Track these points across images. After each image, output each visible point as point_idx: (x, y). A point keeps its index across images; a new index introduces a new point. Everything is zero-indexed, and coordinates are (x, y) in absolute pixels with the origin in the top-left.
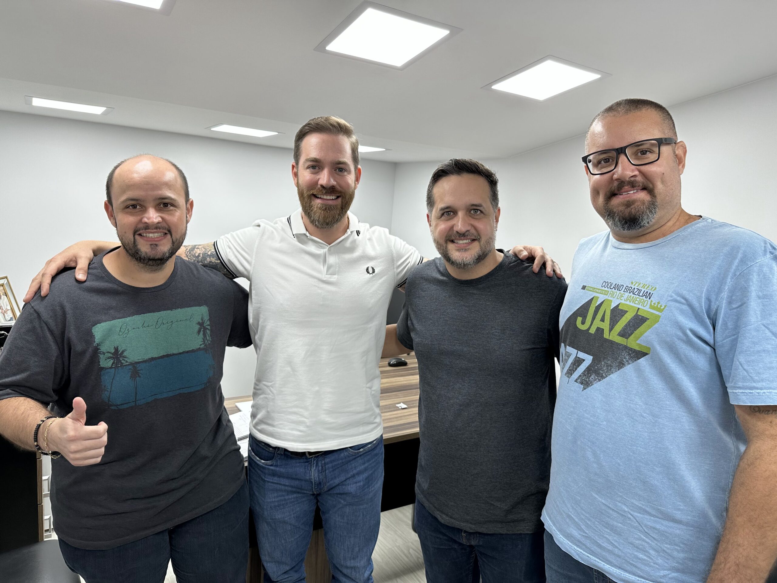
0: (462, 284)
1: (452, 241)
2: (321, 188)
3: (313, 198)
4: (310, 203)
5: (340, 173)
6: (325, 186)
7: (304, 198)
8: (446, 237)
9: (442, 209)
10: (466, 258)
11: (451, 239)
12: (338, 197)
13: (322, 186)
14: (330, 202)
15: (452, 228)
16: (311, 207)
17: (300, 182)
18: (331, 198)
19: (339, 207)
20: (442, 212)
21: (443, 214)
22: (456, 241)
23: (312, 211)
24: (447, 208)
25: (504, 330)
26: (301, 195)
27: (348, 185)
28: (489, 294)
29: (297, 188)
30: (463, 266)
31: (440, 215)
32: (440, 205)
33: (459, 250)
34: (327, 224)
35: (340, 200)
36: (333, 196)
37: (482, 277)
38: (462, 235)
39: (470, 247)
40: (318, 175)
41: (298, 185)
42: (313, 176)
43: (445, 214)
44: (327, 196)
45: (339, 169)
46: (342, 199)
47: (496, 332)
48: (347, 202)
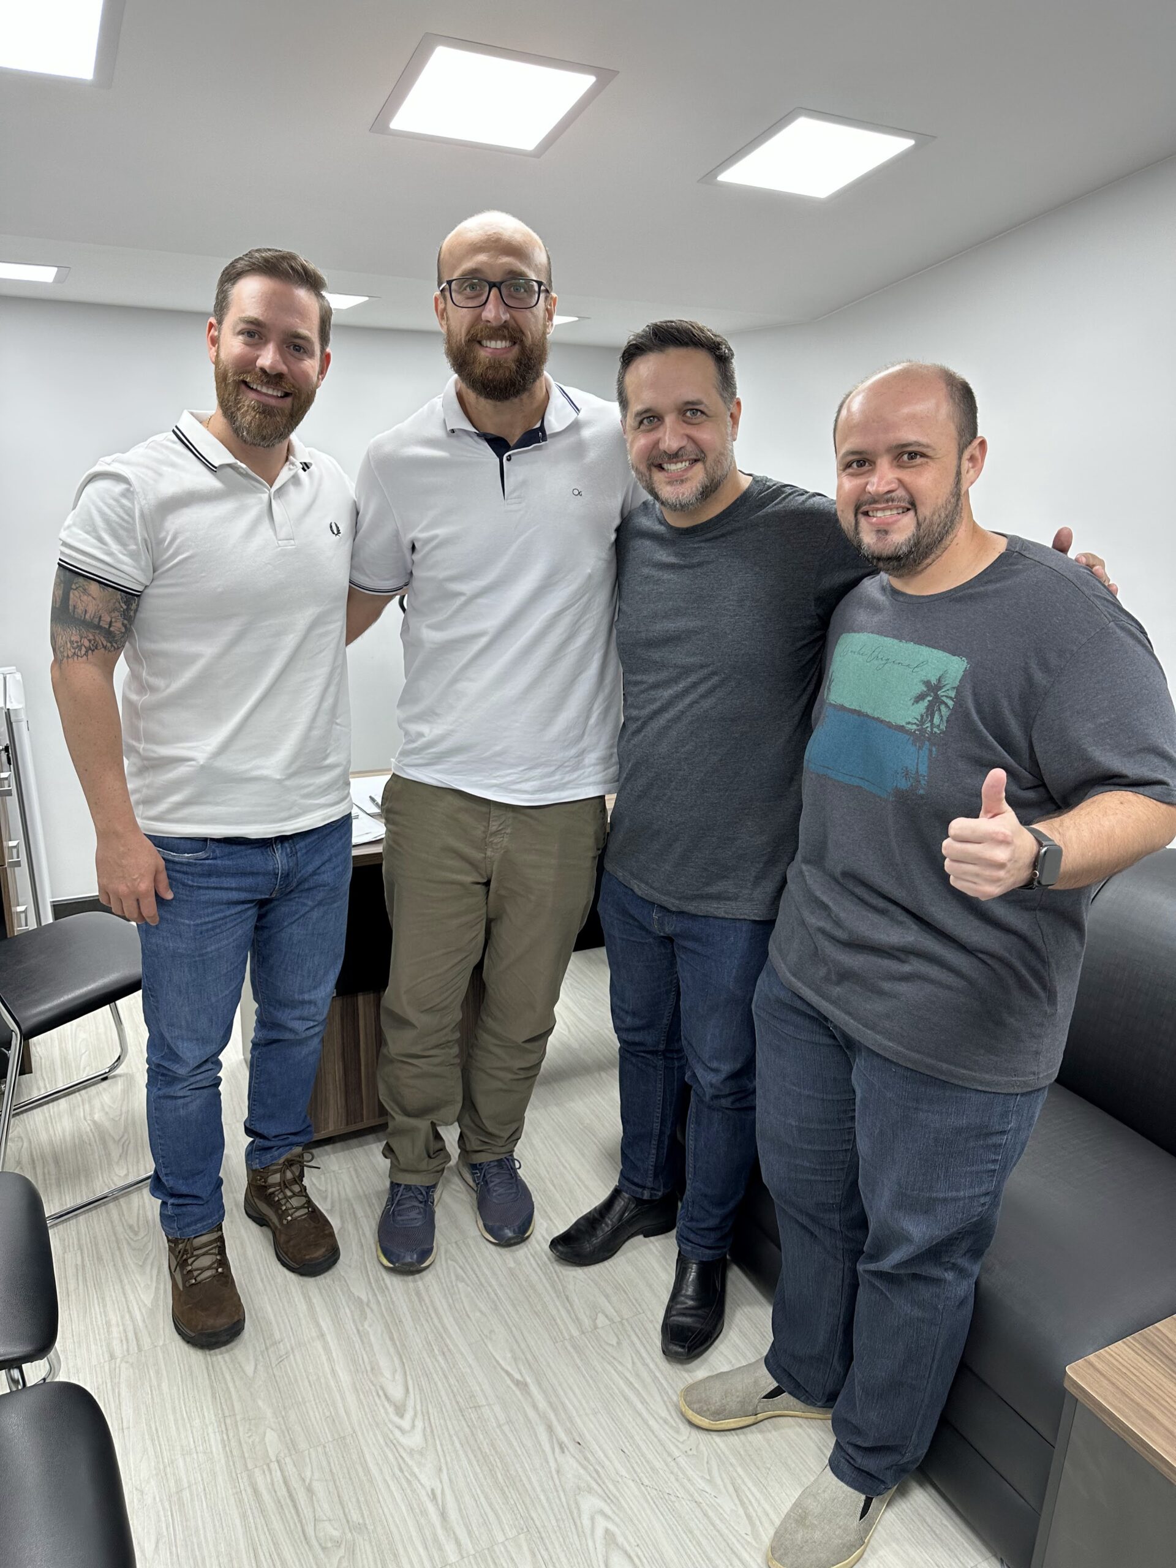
0: (681, 534)
1: (660, 467)
2: (260, 373)
3: (243, 387)
4: (237, 395)
5: (296, 354)
6: (268, 370)
7: (226, 385)
8: (648, 460)
9: (639, 414)
10: (683, 494)
11: (656, 463)
12: (286, 395)
13: (263, 370)
14: (273, 402)
15: (657, 443)
16: (239, 403)
17: (223, 355)
18: (275, 394)
19: (287, 412)
20: (639, 419)
21: (641, 422)
22: (665, 466)
23: (239, 409)
24: (646, 411)
25: (743, 600)
26: (221, 379)
27: (306, 376)
28: (724, 545)
29: (213, 366)
30: (681, 508)
31: (636, 424)
32: (636, 407)
33: (670, 483)
34: (264, 438)
35: (289, 400)
36: (278, 390)
37: (711, 520)
38: (675, 456)
39: (690, 474)
40: (257, 350)
41: (217, 362)
42: (248, 349)
43: (645, 421)
44: (268, 388)
45: (295, 346)
46: (293, 399)
47: (730, 605)
48: (301, 407)
